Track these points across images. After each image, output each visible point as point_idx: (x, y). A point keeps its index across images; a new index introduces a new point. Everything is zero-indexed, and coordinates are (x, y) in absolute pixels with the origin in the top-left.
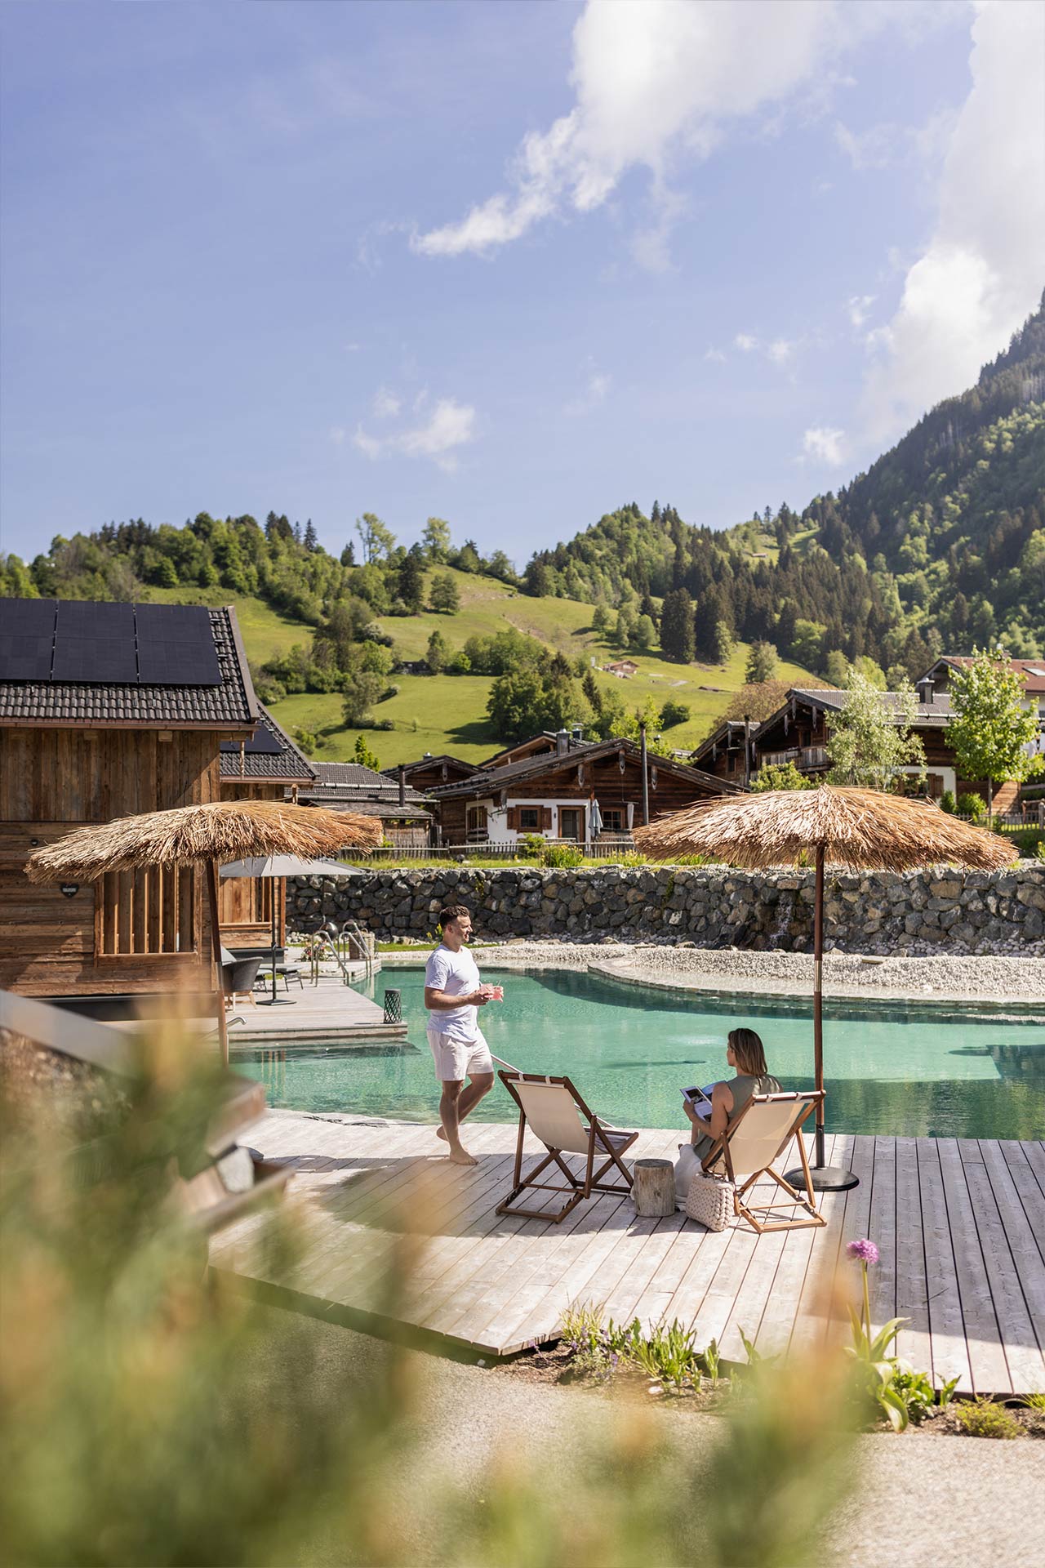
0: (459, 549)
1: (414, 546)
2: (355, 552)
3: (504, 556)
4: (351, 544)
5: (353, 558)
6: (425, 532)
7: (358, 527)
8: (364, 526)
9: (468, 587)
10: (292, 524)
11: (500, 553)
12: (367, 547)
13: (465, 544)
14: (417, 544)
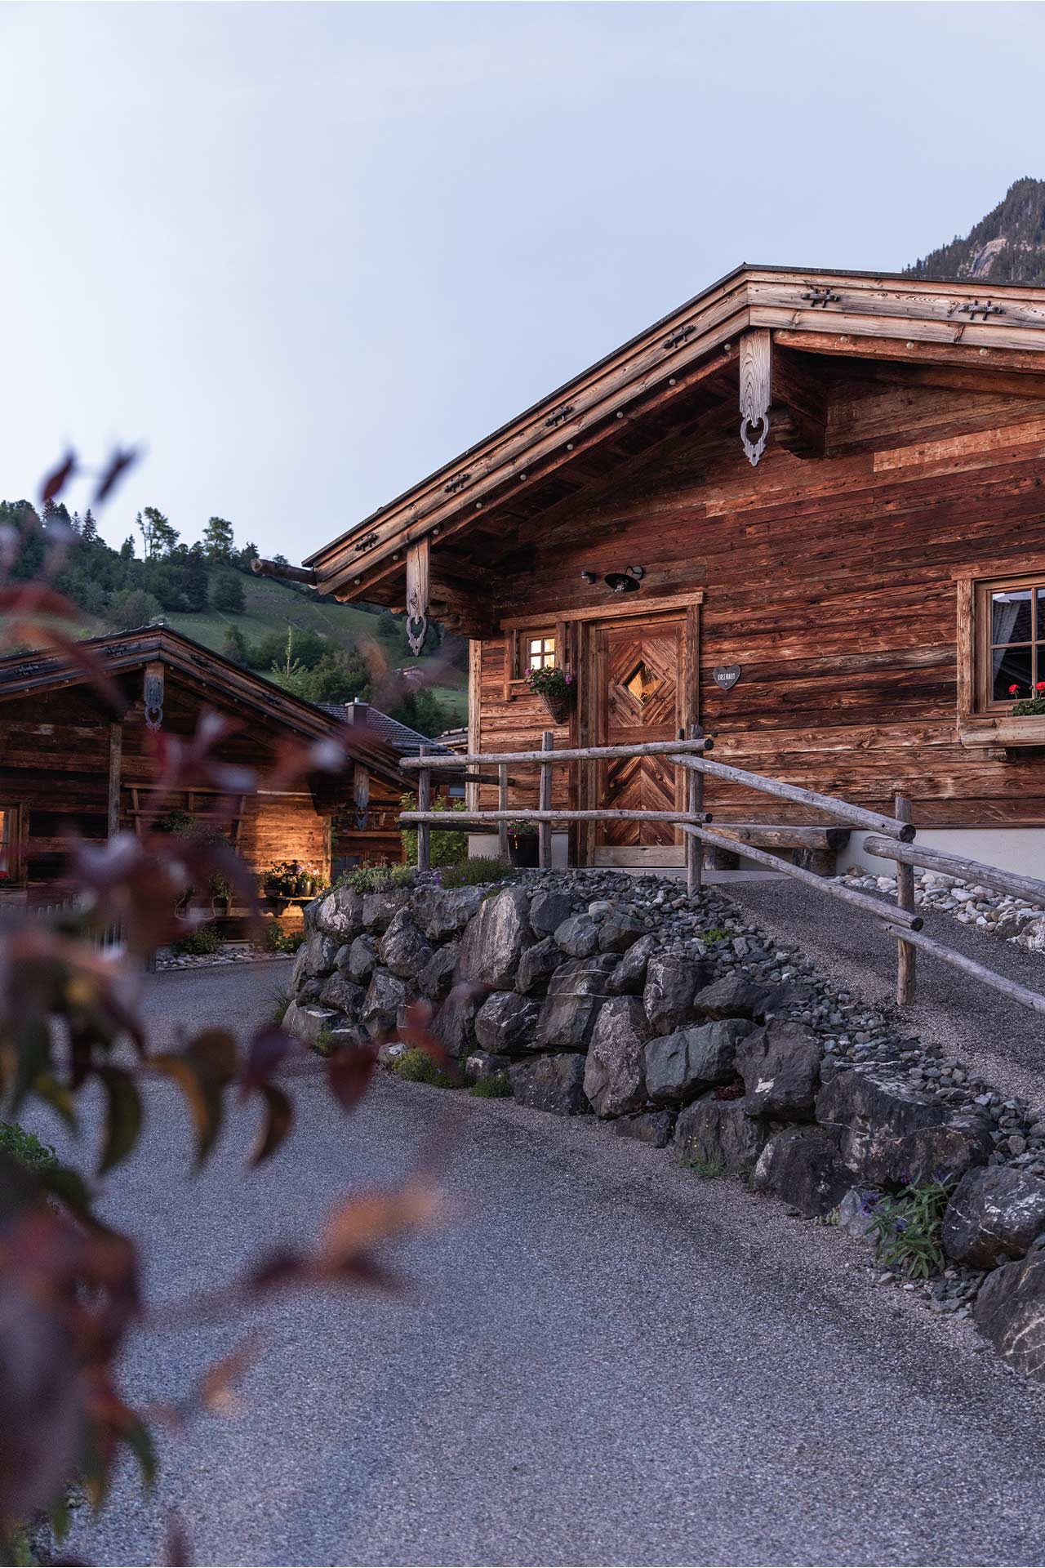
0: (241, 551)
1: (195, 545)
2: (135, 546)
3: (285, 561)
4: (131, 538)
5: (133, 552)
6: (206, 531)
7: (140, 521)
8: (146, 521)
9: (252, 590)
10: (71, 513)
11: (281, 557)
12: (148, 542)
13: (246, 547)
14: (199, 543)
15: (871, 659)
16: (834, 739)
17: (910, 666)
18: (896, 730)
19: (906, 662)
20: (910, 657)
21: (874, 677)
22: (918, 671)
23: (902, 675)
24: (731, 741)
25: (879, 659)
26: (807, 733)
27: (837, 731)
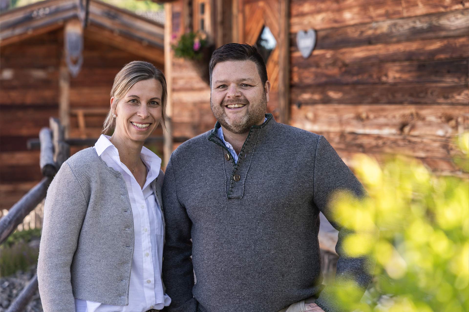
15: (412, 25)
16: (382, 120)
17: (443, 34)
18: (431, 114)
19: (441, 28)
20: (444, 22)
21: (414, 46)
22: (452, 41)
23: (436, 45)
24: (310, 115)
25: (419, 25)
26: (363, 109)
27: (383, 110)
